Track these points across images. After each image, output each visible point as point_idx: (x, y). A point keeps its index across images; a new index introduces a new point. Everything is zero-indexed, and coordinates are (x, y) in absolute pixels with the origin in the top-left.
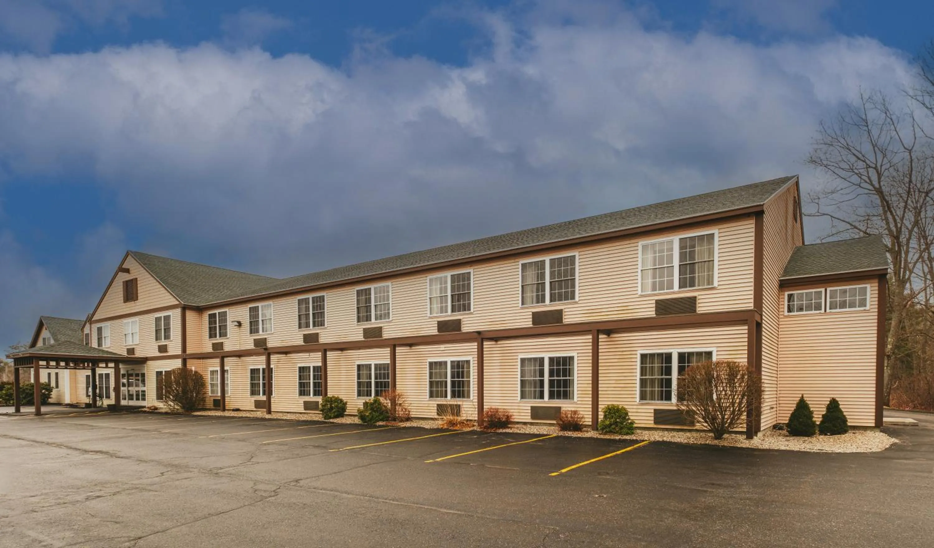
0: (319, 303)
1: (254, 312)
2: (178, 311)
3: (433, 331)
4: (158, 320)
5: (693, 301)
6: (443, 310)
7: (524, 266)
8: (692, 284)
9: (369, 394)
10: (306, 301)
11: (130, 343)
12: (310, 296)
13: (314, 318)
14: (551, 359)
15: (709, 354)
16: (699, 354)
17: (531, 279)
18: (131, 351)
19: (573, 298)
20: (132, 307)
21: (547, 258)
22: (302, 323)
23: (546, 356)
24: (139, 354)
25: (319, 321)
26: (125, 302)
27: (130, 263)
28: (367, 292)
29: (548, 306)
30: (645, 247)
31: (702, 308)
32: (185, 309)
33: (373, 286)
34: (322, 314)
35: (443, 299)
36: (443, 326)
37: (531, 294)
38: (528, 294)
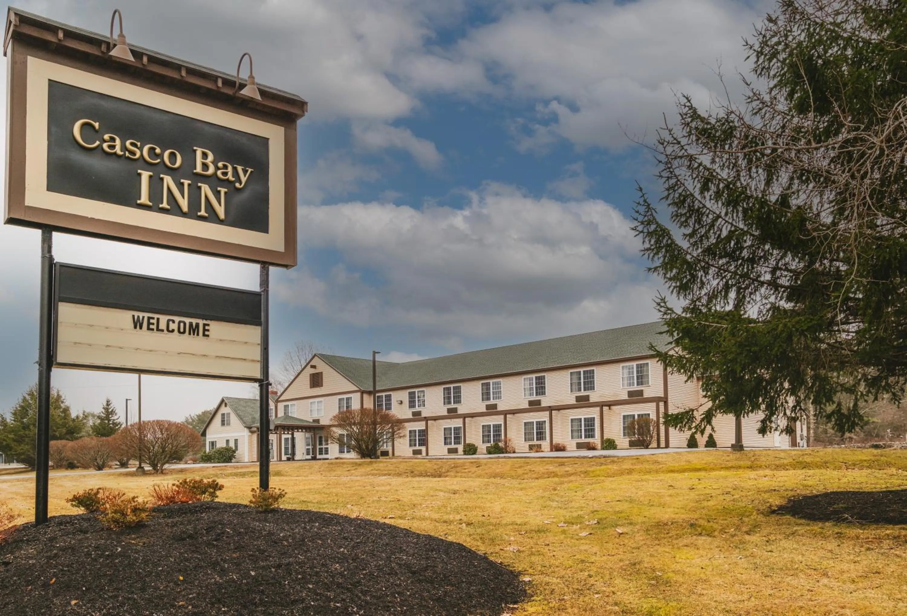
0: (458, 390)
1: (412, 396)
2: (359, 394)
3: (526, 406)
4: (340, 400)
5: (642, 392)
6: (531, 394)
7: (571, 373)
8: (642, 384)
9: (489, 441)
10: (449, 389)
11: (316, 416)
12: (452, 386)
13: (454, 398)
14: (585, 419)
15: (649, 415)
16: (645, 414)
17: (575, 381)
18: (317, 421)
19: (594, 389)
20: (317, 391)
21: (582, 370)
22: (447, 400)
23: (583, 418)
24: (322, 423)
25: (458, 400)
26: (311, 388)
27: (316, 361)
28: (488, 384)
29: (583, 393)
30: (623, 367)
31: (646, 395)
32: (363, 393)
33: (491, 381)
34: (460, 397)
35: (531, 389)
36: (531, 403)
37: (575, 387)
38: (574, 387)
